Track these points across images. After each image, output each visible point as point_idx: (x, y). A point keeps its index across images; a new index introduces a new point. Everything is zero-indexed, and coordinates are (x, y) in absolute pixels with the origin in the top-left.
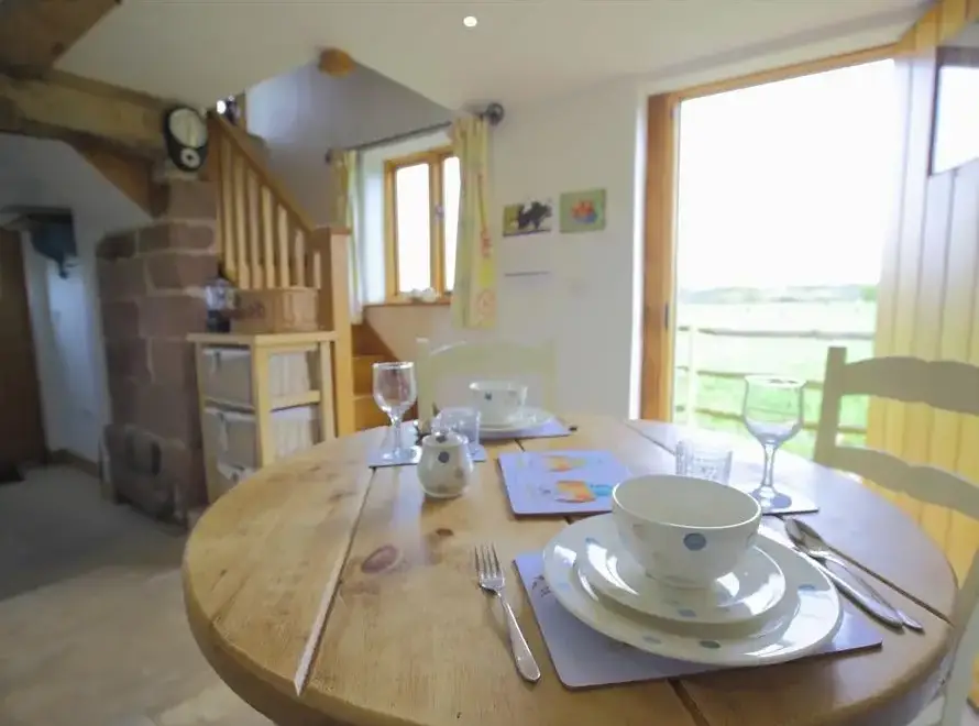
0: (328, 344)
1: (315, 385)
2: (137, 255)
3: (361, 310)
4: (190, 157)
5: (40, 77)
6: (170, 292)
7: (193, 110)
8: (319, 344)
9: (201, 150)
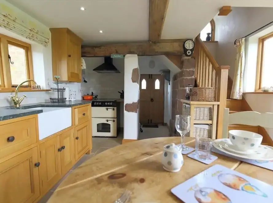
0: (217, 106)
1: (211, 119)
2: (178, 79)
3: (241, 94)
4: (189, 53)
5: (158, 42)
6: (182, 88)
7: (191, 40)
8: (213, 105)
9: (192, 50)
